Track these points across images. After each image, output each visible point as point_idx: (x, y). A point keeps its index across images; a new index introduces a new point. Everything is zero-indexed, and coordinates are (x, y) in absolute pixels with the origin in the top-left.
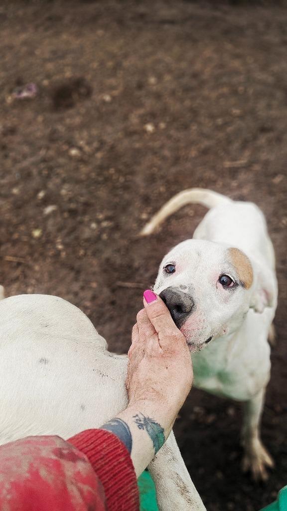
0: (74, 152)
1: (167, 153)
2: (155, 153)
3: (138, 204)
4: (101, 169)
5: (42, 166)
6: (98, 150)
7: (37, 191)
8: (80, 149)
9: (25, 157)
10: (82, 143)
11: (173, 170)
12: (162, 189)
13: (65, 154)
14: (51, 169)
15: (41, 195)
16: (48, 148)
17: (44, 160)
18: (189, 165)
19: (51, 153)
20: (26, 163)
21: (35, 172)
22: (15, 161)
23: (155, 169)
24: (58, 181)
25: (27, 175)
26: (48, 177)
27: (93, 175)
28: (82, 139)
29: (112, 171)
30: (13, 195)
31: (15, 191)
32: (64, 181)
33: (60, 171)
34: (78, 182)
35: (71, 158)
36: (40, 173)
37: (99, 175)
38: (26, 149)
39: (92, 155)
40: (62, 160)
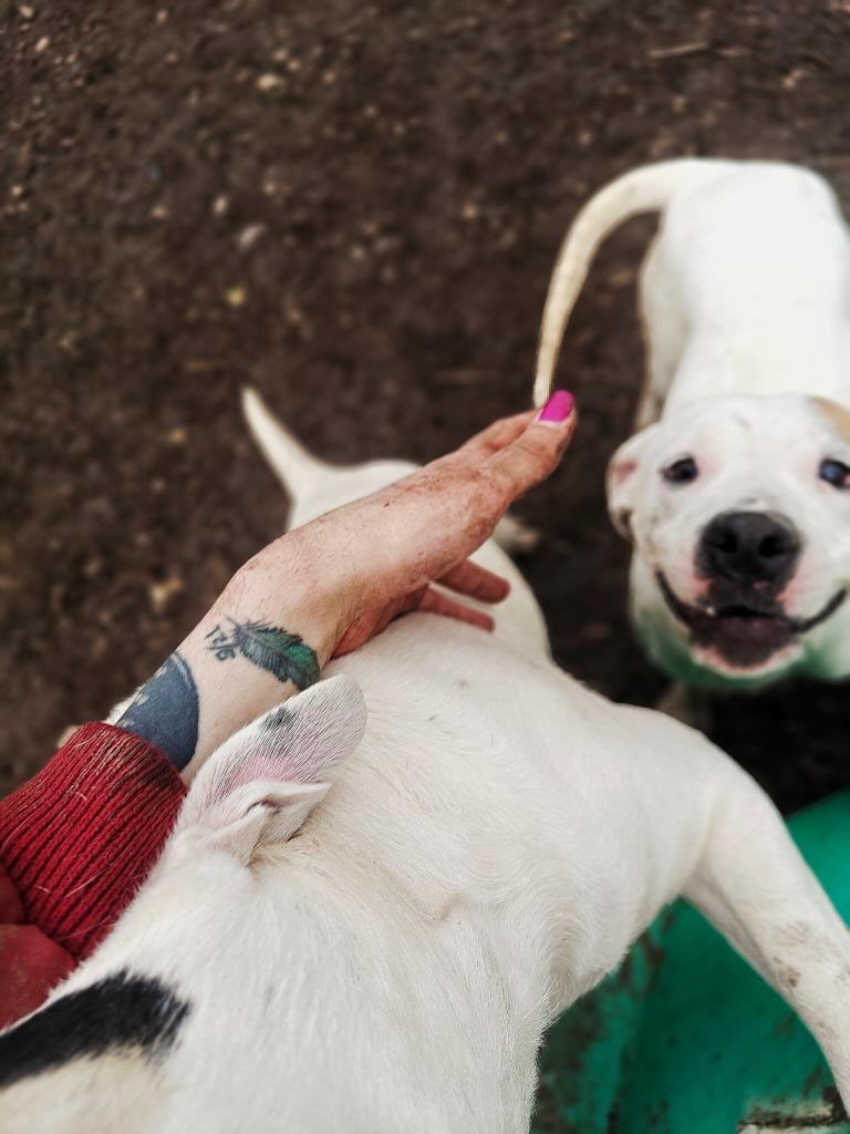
0: (267, 81)
1: (496, 43)
2: (466, 47)
3: (449, 184)
4: (344, 110)
5: (203, 134)
6: (324, 63)
7: (208, 200)
8: (280, 69)
9: (155, 124)
10: (281, 55)
11: (519, 85)
12: (502, 138)
13: (247, 90)
14: (224, 137)
15: (221, 205)
16: (203, 87)
17: (203, 121)
18: (557, 66)
19: (214, 97)
20: (162, 139)
21: (190, 154)
22: (137, 140)
23: (474, 92)
24: (249, 163)
25: (174, 168)
26: (225, 158)
27: (329, 131)
28: (278, 44)
29: (371, 111)
30: (157, 223)
31: (159, 212)
32: (264, 161)
33: (247, 136)
34: (296, 155)
35: (263, 98)
36: (202, 154)
37: (341, 127)
38: (151, 103)
39: (314, 80)
40: (244, 111)
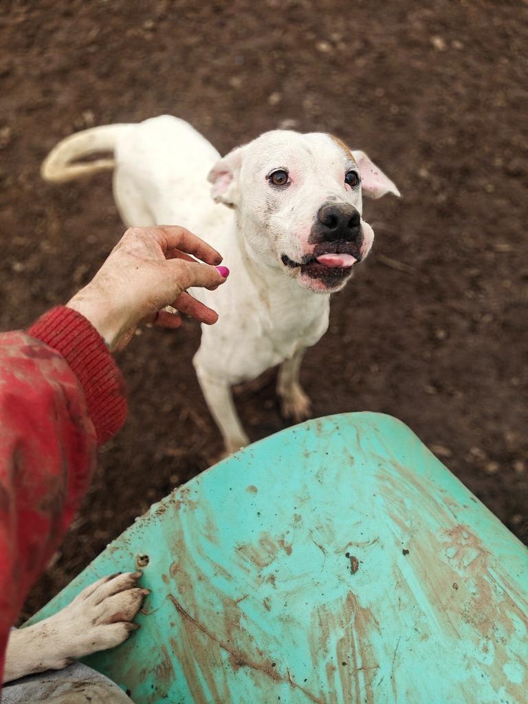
0: (324, 47)
1: (461, 89)
2: (445, 85)
3: (414, 152)
4: (364, 84)
5: (276, 55)
6: (360, 54)
7: (268, 93)
8: (333, 44)
9: (250, 34)
10: (335, 37)
11: (470, 117)
13: (311, 46)
14: (289, 63)
15: (275, 98)
16: (286, 31)
17: (279, 47)
18: (492, 117)
19: (289, 39)
20: (252, 44)
21: (265, 61)
22: (236, 36)
23: (444, 109)
24: (299, 84)
25: (252, 64)
26: (285, 74)
27: (352, 90)
28: (336, 30)
29: (379, 92)
30: (231, 88)
31: (236, 82)
32: (308, 88)
33: (301, 69)
34: (328, 94)
35: (319, 54)
36: (272, 64)
37: (361, 92)
38: (252, 22)
39: (351, 60)
40: (306, 55)
